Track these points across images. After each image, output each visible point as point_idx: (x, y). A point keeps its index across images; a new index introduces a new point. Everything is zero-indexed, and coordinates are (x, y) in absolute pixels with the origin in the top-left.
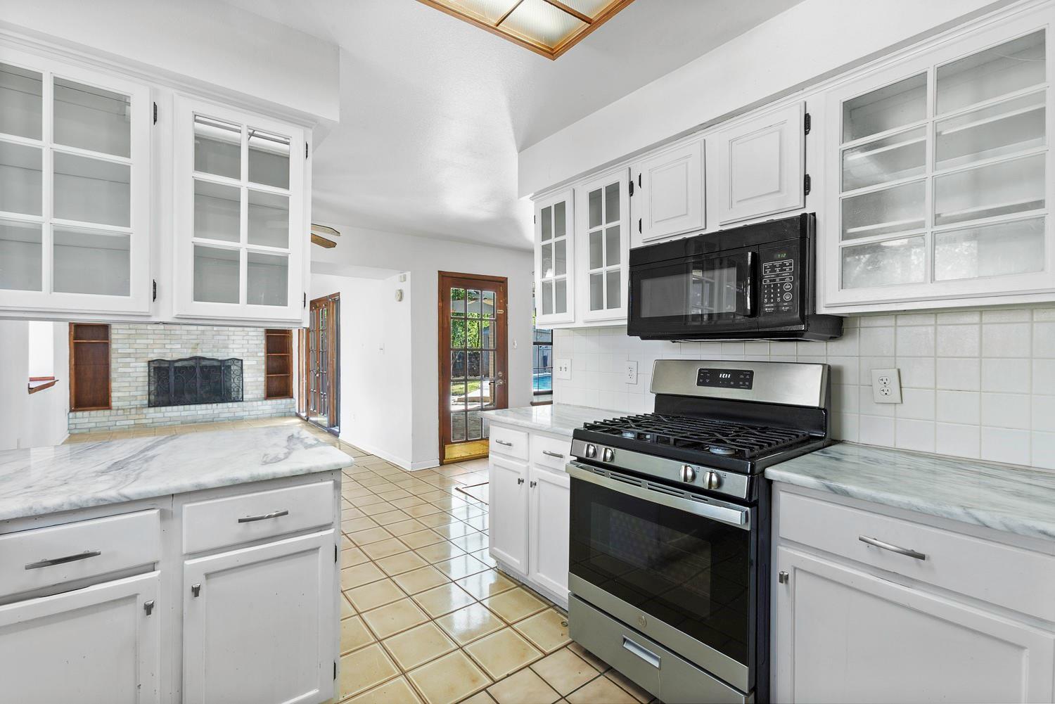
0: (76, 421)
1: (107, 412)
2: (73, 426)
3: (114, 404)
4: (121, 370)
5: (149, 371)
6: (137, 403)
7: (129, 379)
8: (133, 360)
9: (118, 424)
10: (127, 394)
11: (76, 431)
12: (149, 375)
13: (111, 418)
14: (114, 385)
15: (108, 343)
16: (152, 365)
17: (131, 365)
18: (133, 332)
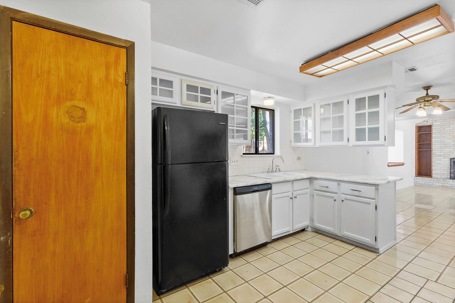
0: (416, 180)
1: (430, 179)
2: (416, 182)
3: (433, 176)
4: (437, 162)
5: (451, 163)
6: (445, 177)
7: (441, 166)
8: (443, 158)
9: (434, 184)
10: (440, 172)
11: (417, 184)
12: (451, 165)
13: (431, 181)
14: (433, 168)
15: (431, 150)
16: (452, 160)
17: (442, 160)
18: (443, 145)
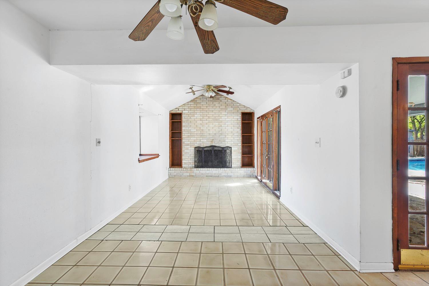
0: (171, 172)
1: (180, 169)
2: (170, 174)
3: (183, 165)
4: (186, 151)
5: (195, 152)
6: (191, 165)
7: (188, 155)
8: (190, 147)
9: (184, 174)
10: (187, 161)
11: (171, 176)
12: (195, 154)
13: (182, 172)
14: (183, 157)
15: (181, 139)
16: (196, 149)
17: (189, 149)
18: (189, 134)
